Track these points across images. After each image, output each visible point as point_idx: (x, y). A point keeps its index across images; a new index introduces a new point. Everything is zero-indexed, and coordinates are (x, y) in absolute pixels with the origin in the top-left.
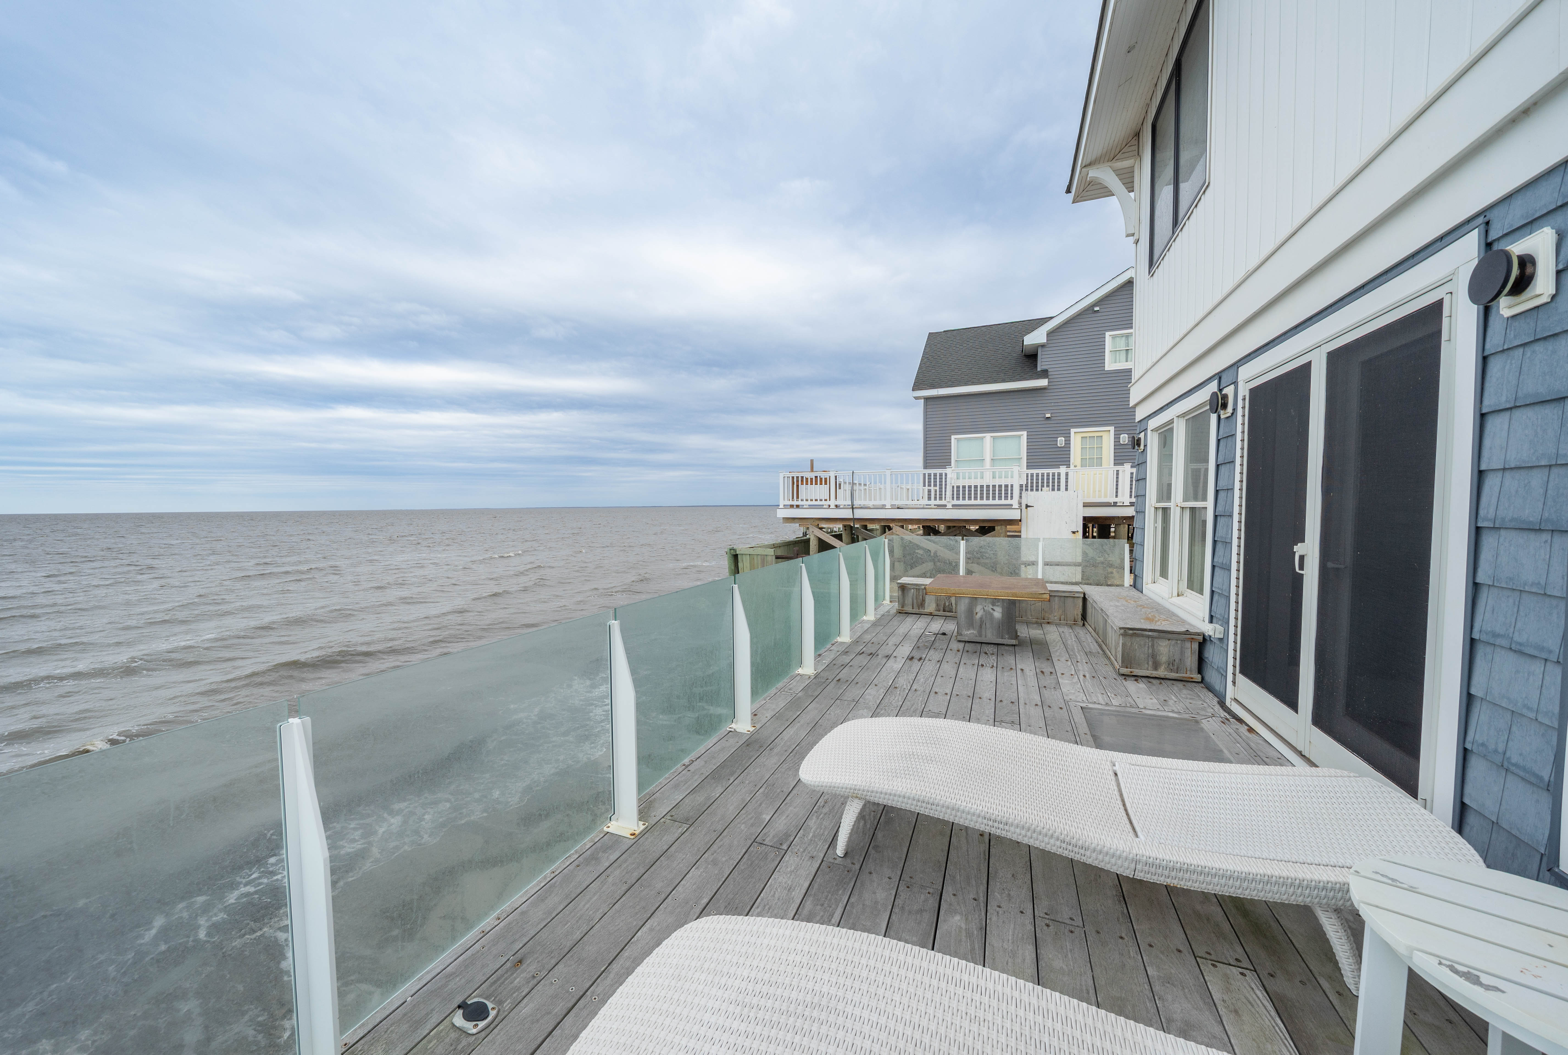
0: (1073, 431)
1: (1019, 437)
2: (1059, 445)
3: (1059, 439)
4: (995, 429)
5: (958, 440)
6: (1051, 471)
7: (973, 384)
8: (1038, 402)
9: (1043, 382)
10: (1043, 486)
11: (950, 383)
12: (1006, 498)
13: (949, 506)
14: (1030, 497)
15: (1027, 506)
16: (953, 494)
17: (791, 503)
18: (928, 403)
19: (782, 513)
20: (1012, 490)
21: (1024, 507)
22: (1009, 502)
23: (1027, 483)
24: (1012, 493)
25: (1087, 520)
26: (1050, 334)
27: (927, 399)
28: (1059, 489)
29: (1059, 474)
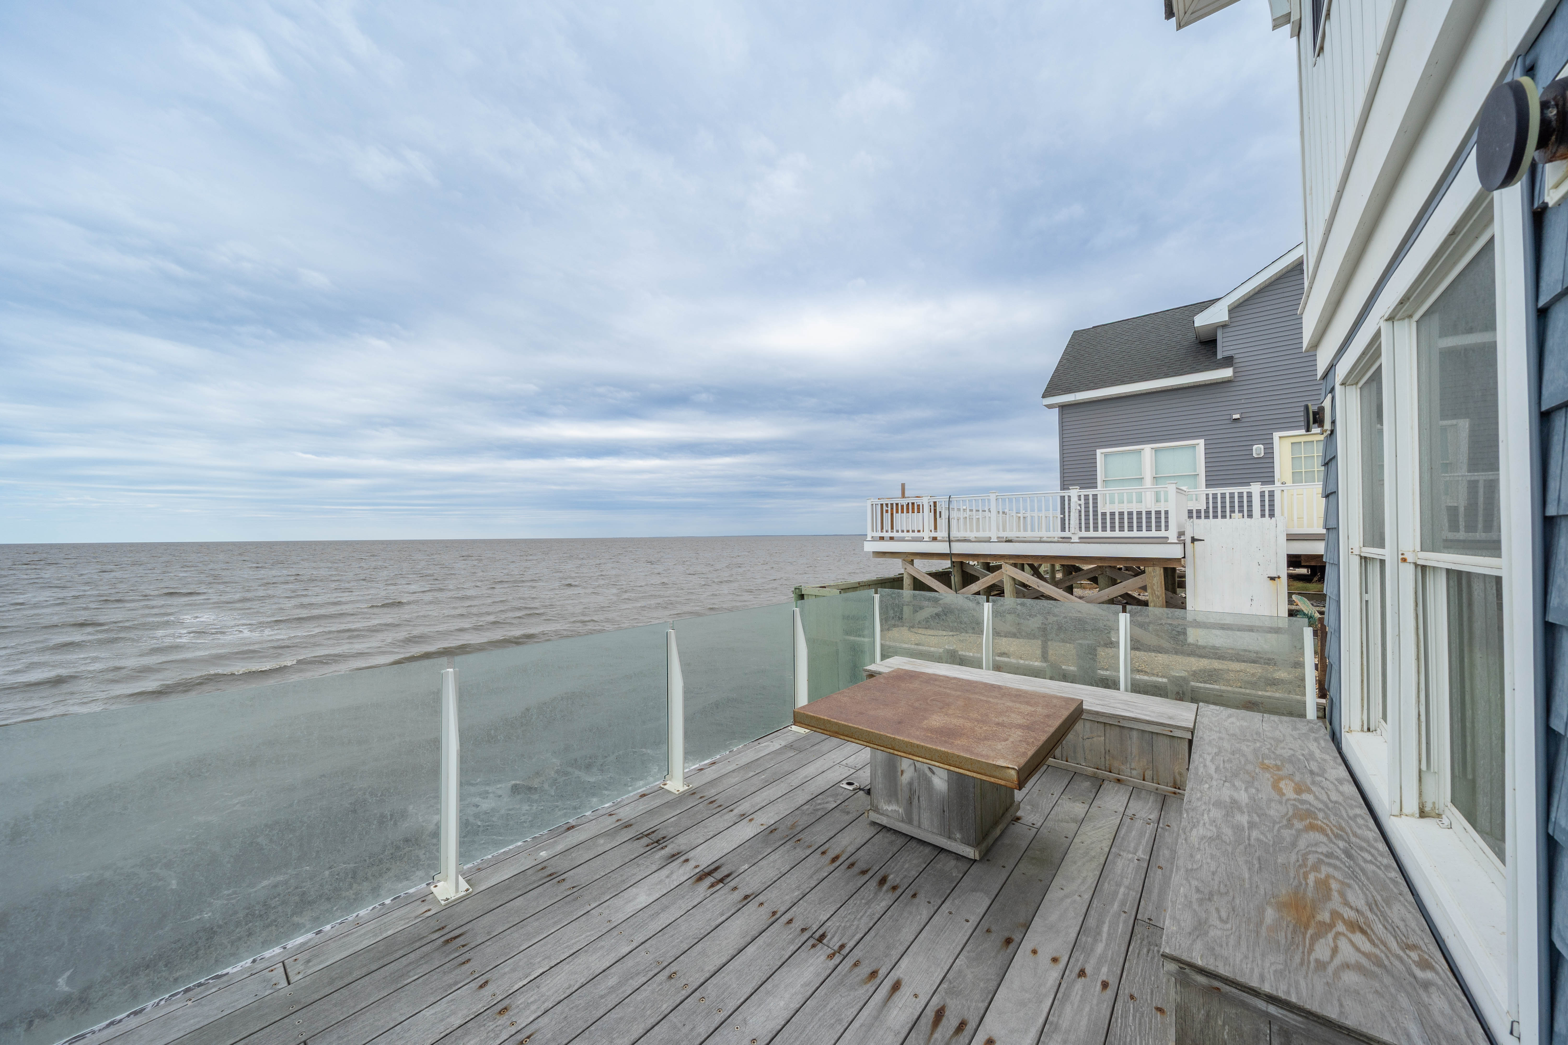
0: (1276, 435)
1: (1194, 446)
2: (1255, 455)
3: (1255, 447)
4: (1157, 438)
5: (1106, 455)
6: (1236, 490)
7: (1123, 382)
8: (1219, 400)
9: (1227, 373)
10: (1232, 511)
11: (1092, 385)
12: (1158, 528)
13: (1075, 539)
14: (1200, 527)
15: (1194, 540)
16: (1080, 524)
17: (880, 534)
18: (1064, 412)
19: (870, 547)
20: (1167, 518)
21: (1188, 541)
22: (1162, 533)
23: (1208, 507)
24: (1167, 522)
25: (1294, 561)
26: (1233, 310)
27: (1063, 407)
28: (1250, 516)
29: (1250, 495)
